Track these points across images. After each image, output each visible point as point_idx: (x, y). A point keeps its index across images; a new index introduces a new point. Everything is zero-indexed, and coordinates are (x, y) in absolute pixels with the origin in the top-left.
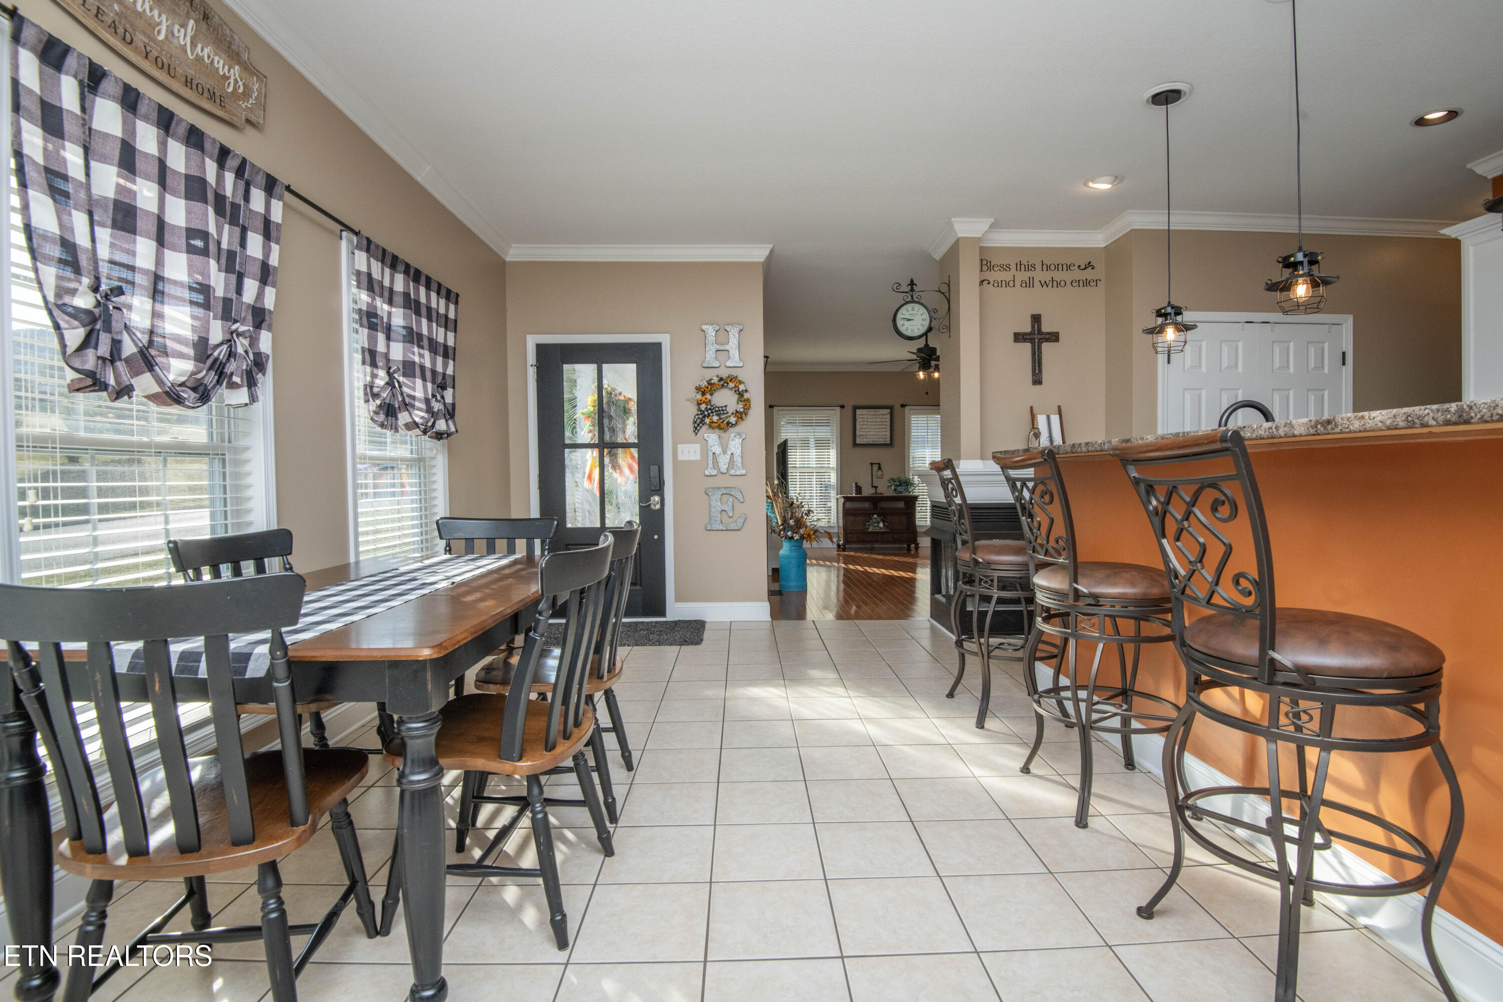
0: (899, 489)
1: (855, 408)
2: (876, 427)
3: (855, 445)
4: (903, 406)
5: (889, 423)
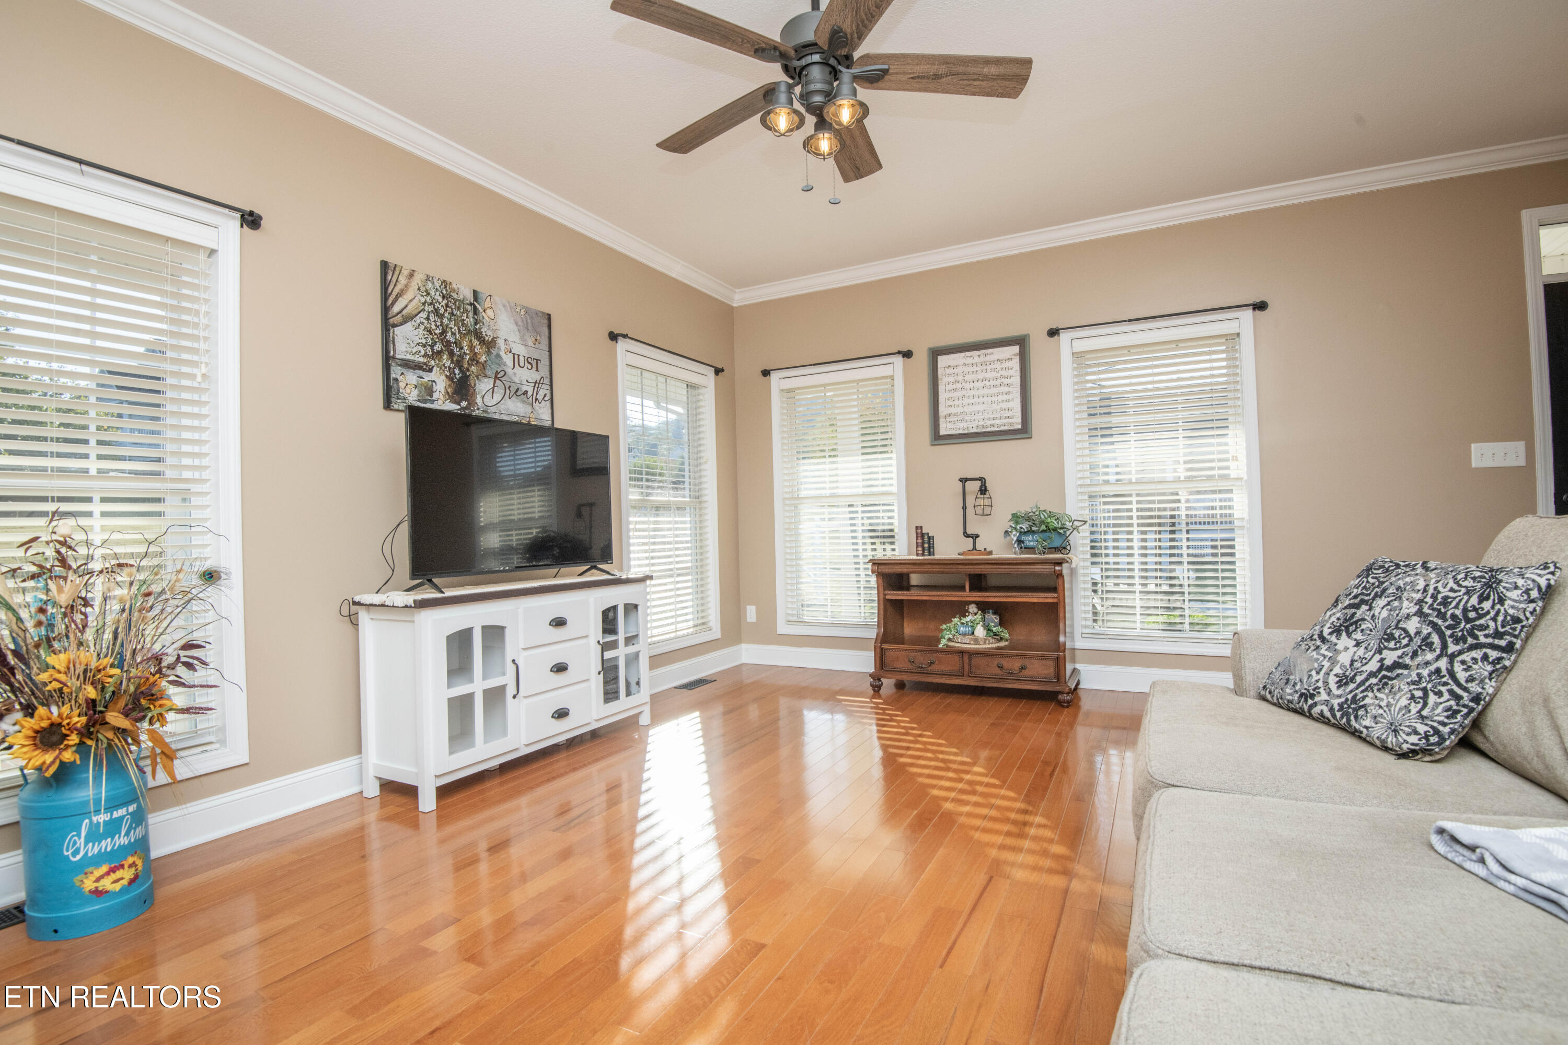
0: (1029, 541)
1: (935, 353)
2: (986, 391)
3: (937, 438)
4: (1053, 333)
5: (1016, 380)
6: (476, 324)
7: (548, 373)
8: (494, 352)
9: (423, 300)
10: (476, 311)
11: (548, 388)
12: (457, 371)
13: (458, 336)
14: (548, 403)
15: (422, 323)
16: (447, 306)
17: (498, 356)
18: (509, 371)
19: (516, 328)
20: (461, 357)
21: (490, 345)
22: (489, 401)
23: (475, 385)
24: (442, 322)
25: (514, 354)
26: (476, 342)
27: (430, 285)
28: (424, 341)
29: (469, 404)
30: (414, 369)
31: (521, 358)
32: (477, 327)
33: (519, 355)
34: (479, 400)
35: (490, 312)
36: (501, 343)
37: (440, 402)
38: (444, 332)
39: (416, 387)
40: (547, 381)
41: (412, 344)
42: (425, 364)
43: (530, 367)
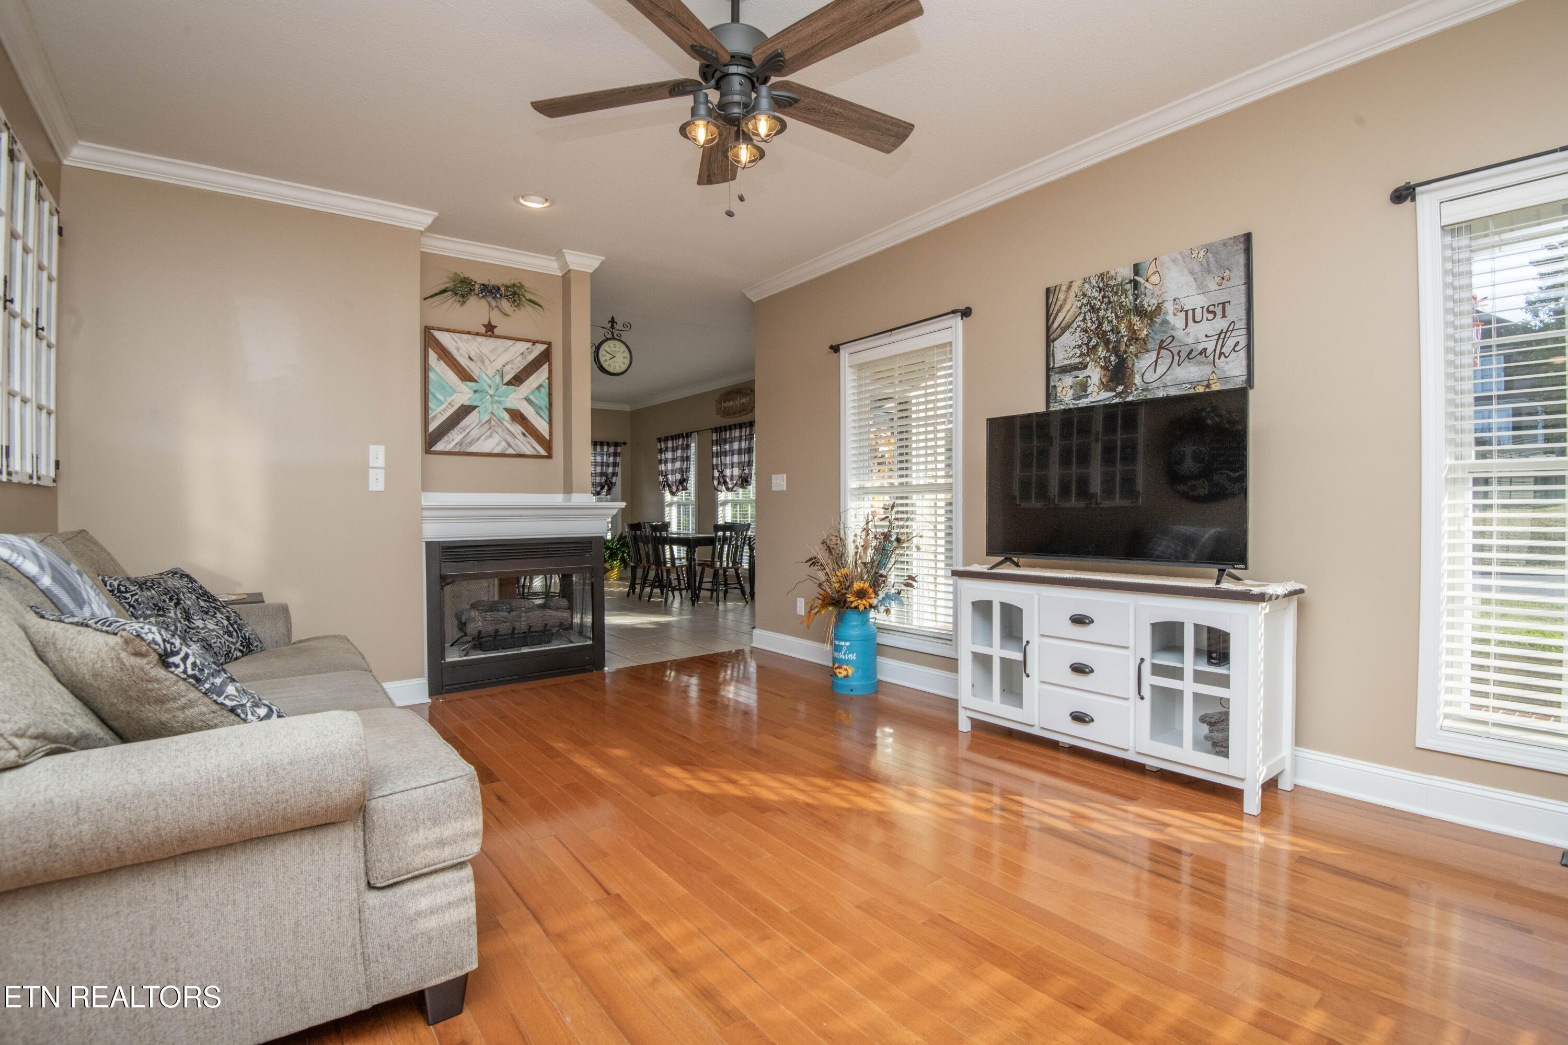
6: (1135, 300)
7: (1242, 314)
8: (1158, 320)
9: (1079, 304)
10: (1136, 285)
11: (1244, 332)
12: (1112, 358)
13: (1115, 322)
14: (1243, 354)
15: (1078, 326)
16: (1104, 297)
17: (1165, 322)
18: (1179, 334)
19: (1191, 279)
20: (1118, 342)
21: (1149, 315)
22: (1149, 377)
23: (1133, 364)
24: (1098, 316)
25: (1187, 312)
26: (1135, 319)
27: (1087, 286)
28: (1080, 343)
29: (1126, 387)
30: (1070, 372)
31: (1198, 312)
32: (1138, 302)
33: (1194, 310)
34: (1137, 380)
35: (1155, 279)
36: (1169, 307)
37: (1094, 394)
38: (1100, 325)
39: (1071, 387)
40: (1242, 324)
41: (1069, 350)
42: (1081, 363)
43: (1211, 316)
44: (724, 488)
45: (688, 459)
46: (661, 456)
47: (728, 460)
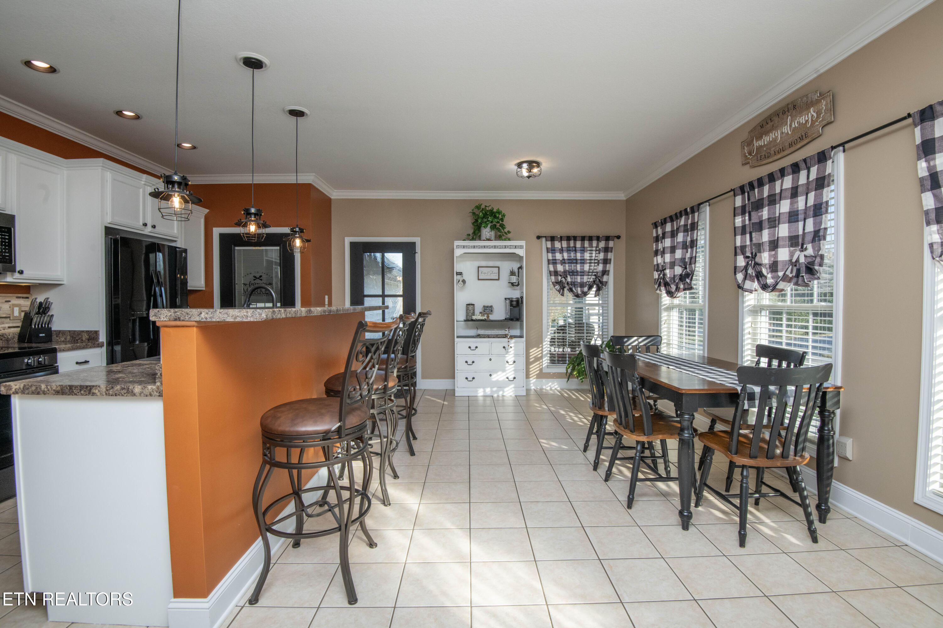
44: (756, 285)
45: (693, 244)
46: (657, 246)
47: (766, 236)
